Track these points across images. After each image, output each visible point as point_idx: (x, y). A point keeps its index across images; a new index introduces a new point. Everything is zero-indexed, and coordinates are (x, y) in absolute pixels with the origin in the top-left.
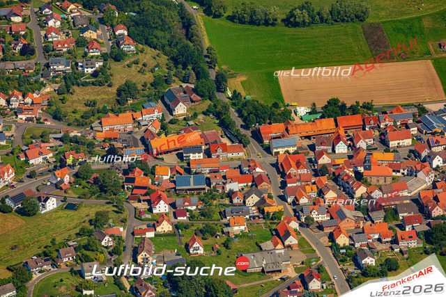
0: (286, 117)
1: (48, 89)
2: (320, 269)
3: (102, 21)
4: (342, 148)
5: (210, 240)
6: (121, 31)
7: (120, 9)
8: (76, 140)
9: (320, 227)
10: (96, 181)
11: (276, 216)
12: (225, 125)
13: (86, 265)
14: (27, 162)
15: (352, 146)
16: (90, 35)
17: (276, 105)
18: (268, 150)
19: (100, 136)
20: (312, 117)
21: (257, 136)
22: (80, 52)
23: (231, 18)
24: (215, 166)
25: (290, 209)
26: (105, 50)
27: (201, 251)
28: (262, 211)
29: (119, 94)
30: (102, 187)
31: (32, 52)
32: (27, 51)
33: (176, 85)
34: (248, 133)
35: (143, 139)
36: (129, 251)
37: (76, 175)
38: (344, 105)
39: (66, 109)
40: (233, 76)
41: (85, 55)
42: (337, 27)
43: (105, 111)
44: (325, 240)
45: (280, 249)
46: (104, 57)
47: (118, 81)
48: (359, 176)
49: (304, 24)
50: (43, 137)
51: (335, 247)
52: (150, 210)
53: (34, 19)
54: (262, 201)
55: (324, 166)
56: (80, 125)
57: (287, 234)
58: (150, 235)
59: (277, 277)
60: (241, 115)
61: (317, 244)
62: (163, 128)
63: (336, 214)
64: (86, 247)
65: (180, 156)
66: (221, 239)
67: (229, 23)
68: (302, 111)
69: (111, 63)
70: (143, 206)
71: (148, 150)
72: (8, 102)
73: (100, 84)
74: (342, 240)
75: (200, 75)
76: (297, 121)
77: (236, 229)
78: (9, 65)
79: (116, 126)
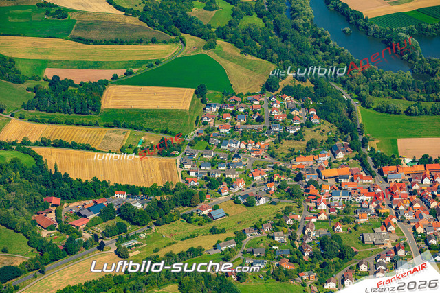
0: (398, 163)
1: (269, 141)
2: (405, 245)
3: (303, 106)
4: (427, 181)
5: (347, 226)
6: (313, 112)
7: (314, 100)
8: (281, 168)
9: (409, 223)
10: (289, 190)
11: (385, 215)
12: (364, 165)
13: (276, 233)
14: (252, 178)
15: (433, 181)
16: (295, 113)
17: (393, 156)
18: (386, 180)
19: (294, 167)
20: (413, 164)
21: (381, 172)
22: (289, 121)
23: (376, 109)
24: (355, 186)
25: (394, 212)
26: (303, 121)
27: (341, 230)
28: (377, 212)
29: (307, 146)
30: (292, 194)
31: (263, 120)
32: (260, 120)
33: (340, 142)
34: (376, 170)
35: (318, 171)
36: (301, 228)
37: (279, 187)
38: (431, 159)
39: (278, 151)
40: (372, 140)
41: (292, 123)
42: (434, 117)
43: (298, 154)
44: (411, 230)
45: (384, 232)
46: (302, 125)
47: (308, 138)
48: (434, 196)
49: (416, 114)
50: (263, 166)
51: (415, 233)
52: (316, 208)
53: (266, 103)
54: (378, 206)
55: (415, 190)
56: (284, 160)
57: (390, 225)
58: (314, 220)
59: (381, 247)
60: (374, 161)
61: (406, 231)
62: (330, 165)
63: (419, 216)
64: (278, 224)
65: (337, 180)
66: (353, 225)
67: (375, 112)
68: (408, 160)
69: (305, 129)
70: (313, 205)
71: (320, 176)
72: (247, 146)
73: (298, 139)
74: (420, 230)
75: (353, 138)
76: (404, 165)
77: (362, 221)
78: (249, 127)
79: (304, 162)
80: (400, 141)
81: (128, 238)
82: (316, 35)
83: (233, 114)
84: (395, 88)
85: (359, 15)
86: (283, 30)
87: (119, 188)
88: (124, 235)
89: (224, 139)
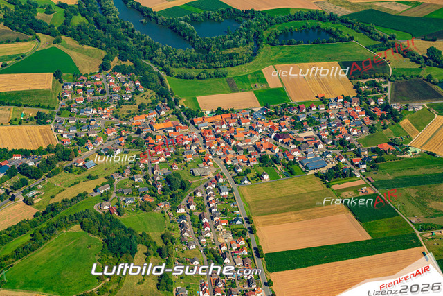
0: (202, 115)
1: (112, 107)
2: (222, 174)
3: (130, 79)
4: (224, 126)
5: (180, 164)
6: (138, 83)
7: (136, 75)
8: (125, 126)
9: (220, 157)
10: (134, 142)
11: (203, 154)
12: (179, 118)
13: (135, 176)
14: (107, 135)
15: (228, 126)
16: (125, 85)
17: (198, 110)
18: (197, 128)
19: (134, 124)
20: (212, 114)
21: (192, 122)
22: (123, 92)
23: (177, 77)
24: (178, 135)
25: (208, 150)
26: (133, 91)
27: (177, 168)
28: (198, 152)
29: (139, 108)
30: (137, 144)
31: (105, 92)
32: (103, 92)
33: (160, 104)
34: (189, 121)
35: (149, 125)
36: (150, 169)
37: (126, 140)
38: (223, 110)
39: (119, 114)
40: (180, 99)
41: (125, 93)
42: (217, 79)
43: (134, 114)
44: (222, 162)
45: (206, 167)
46: (132, 93)
47: (138, 103)
48: (232, 137)
49: (204, 78)
50: (112, 125)
51: (226, 165)
52: (156, 153)
53: (104, 80)
54: (198, 148)
55: (219, 134)
56: (125, 120)
57: (209, 161)
58: (157, 162)
59: (206, 178)
60: (185, 114)
61: (219, 164)
62: (157, 120)
63: (226, 153)
64: (134, 168)
65: (164, 131)
66: (184, 163)
67: (176, 79)
68: (208, 112)
69: (135, 96)
70: (153, 151)
71: (152, 129)
72: (97, 112)
73: (132, 104)
74: (229, 162)
75: (169, 99)
76: (207, 116)
77: (189, 159)
78: (97, 98)
79: (139, 120)
80: (198, 98)
81: (30, 190)
82: (124, 26)
83: (84, 89)
84: (186, 61)
85: (149, 11)
86: (102, 25)
87: (15, 152)
88: (26, 187)
89: (81, 108)
